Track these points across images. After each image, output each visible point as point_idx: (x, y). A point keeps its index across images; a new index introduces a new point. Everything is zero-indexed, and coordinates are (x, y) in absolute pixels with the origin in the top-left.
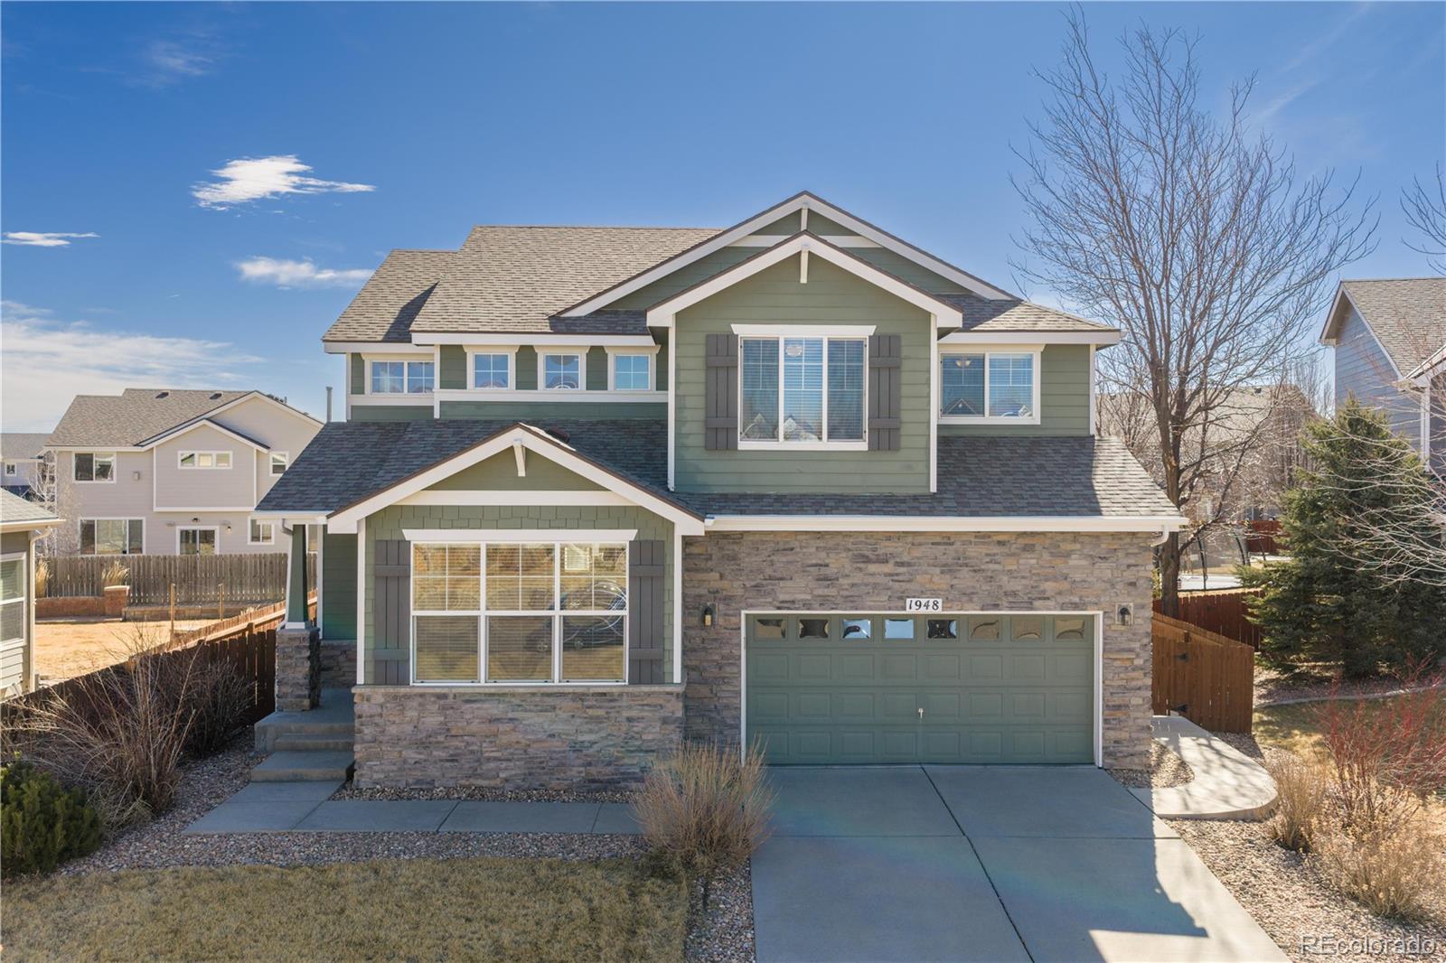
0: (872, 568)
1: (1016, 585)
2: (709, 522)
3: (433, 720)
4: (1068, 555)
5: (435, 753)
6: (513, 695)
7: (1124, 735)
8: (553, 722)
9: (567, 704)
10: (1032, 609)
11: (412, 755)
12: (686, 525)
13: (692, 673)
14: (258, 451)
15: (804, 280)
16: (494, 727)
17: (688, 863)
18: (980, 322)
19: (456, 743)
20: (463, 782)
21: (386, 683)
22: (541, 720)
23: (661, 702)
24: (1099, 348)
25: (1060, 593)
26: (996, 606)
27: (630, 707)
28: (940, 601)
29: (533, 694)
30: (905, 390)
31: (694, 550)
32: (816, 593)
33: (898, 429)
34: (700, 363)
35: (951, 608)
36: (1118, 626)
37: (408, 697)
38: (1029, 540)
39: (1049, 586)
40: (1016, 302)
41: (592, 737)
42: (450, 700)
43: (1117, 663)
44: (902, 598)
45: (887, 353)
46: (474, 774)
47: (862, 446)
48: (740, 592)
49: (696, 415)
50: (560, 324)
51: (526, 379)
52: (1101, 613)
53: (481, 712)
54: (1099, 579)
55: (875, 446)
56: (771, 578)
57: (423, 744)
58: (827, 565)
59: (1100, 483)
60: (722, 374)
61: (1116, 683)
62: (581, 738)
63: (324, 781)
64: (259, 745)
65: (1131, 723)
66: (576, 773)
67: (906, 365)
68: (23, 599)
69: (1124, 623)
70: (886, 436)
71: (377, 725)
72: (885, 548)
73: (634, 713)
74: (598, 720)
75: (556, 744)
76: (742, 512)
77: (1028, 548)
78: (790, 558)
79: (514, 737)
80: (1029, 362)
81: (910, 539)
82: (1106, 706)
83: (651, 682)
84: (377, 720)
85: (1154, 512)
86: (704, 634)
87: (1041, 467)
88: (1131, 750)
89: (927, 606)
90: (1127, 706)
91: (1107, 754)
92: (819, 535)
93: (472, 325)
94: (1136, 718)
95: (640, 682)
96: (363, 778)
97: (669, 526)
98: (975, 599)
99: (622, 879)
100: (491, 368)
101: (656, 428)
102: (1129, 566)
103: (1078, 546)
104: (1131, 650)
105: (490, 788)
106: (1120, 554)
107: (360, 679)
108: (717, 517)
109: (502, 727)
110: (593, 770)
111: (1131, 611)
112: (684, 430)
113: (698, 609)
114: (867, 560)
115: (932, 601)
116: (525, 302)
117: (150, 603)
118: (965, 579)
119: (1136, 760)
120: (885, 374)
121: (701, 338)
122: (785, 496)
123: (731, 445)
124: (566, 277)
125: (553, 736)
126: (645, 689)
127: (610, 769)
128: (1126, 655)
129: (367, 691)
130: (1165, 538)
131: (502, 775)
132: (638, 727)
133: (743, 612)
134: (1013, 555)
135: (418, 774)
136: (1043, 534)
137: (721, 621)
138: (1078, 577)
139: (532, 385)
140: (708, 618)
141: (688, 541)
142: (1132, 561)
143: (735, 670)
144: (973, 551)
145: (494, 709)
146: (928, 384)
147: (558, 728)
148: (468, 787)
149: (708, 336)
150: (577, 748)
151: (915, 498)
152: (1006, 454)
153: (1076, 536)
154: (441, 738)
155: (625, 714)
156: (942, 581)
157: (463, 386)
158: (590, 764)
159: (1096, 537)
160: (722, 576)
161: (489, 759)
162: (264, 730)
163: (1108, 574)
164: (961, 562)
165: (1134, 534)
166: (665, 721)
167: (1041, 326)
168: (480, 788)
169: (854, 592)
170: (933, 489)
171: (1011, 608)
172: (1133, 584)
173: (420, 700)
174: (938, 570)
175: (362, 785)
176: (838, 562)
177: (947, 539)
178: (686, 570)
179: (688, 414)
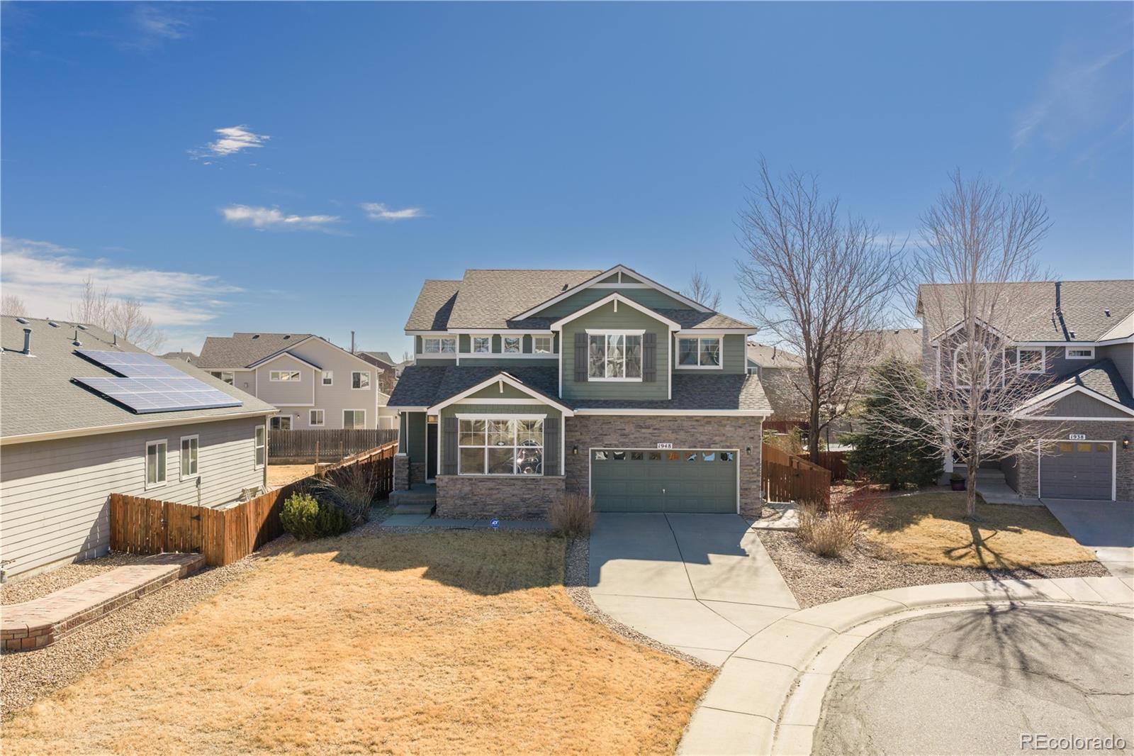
0: (643, 430)
1: (703, 438)
2: (575, 411)
3: (467, 489)
4: (725, 426)
5: (468, 502)
6: (498, 479)
7: (749, 501)
8: (514, 490)
9: (519, 483)
10: (710, 448)
11: (458, 502)
12: (567, 412)
13: (569, 474)
14: (315, 371)
15: (615, 311)
16: (490, 492)
17: (567, 534)
18: (696, 324)
19: (476, 498)
20: (479, 513)
21: (448, 474)
22: (509, 489)
23: (556, 482)
24: (749, 335)
25: (721, 441)
26: (695, 447)
27: (544, 485)
28: (671, 444)
29: (506, 479)
30: (658, 357)
31: (570, 423)
32: (620, 441)
33: (654, 373)
34: (573, 345)
35: (676, 448)
36: (746, 456)
37: (457, 479)
38: (708, 419)
39: (717, 439)
40: (714, 314)
41: (530, 496)
42: (474, 481)
43: (746, 471)
44: (656, 443)
45: (650, 341)
46: (483, 510)
47: (640, 380)
48: (589, 440)
49: (571, 367)
50: (512, 324)
51: (497, 349)
52: (739, 450)
53: (485, 486)
54: (738, 436)
55: (645, 380)
56: (602, 435)
57: (463, 498)
58: (624, 429)
59: (742, 397)
60: (581, 350)
61: (745, 479)
62: (525, 496)
63: (422, 514)
64: (391, 503)
65: (751, 496)
66: (523, 510)
67: (658, 346)
68: (263, 446)
69: (748, 454)
70: (650, 376)
71: (445, 491)
72: (649, 422)
73: (545, 487)
74: (531, 489)
75: (515, 499)
76: (589, 407)
77: (709, 423)
78: (610, 426)
79: (499, 496)
80: (718, 342)
81: (659, 419)
82: (741, 489)
83: (553, 475)
84: (445, 488)
85: (760, 408)
86: (573, 457)
87: (719, 389)
88: (751, 507)
89: (666, 446)
90: (750, 489)
91: (741, 509)
92: (621, 417)
93: (473, 325)
94: (754, 494)
95: (548, 475)
96: (440, 511)
97: (560, 412)
98: (686, 443)
99: (544, 538)
100: (481, 345)
101: (553, 370)
102: (751, 430)
103: (729, 422)
104: (751, 466)
105: (490, 516)
106: (747, 425)
107: (439, 473)
108: (579, 409)
109: (495, 492)
110: (530, 509)
111: (752, 449)
112: (566, 373)
113: (571, 447)
114: (641, 427)
115: (668, 444)
116: (495, 313)
117: (278, 456)
118: (682, 435)
119: (754, 511)
120: (649, 350)
121: (573, 334)
122: (607, 401)
123: (585, 380)
124: (512, 299)
125: (513, 495)
126: (550, 477)
127: (536, 509)
128: (749, 468)
129: (441, 477)
130: (764, 419)
131: (494, 511)
132: (547, 492)
133: (590, 449)
134: (701, 425)
135: (461, 510)
136: (715, 417)
137: (580, 452)
138: (729, 435)
139: (499, 351)
140: (575, 451)
141: (567, 419)
142: (752, 428)
143: (586, 472)
144: (685, 424)
145: (491, 485)
146: (668, 354)
147: (516, 492)
148: (480, 515)
149: (576, 334)
150: (523, 500)
151: (662, 402)
152: (705, 382)
153: (729, 417)
154: (470, 496)
155: (542, 487)
156: (673, 436)
157: (469, 351)
158: (528, 507)
159: (737, 418)
160: (581, 434)
161: (488, 505)
162: (393, 497)
163: (742, 434)
164: (681, 428)
165: (753, 417)
166: (558, 490)
167: (723, 326)
168: (485, 516)
169: (636, 440)
170: (670, 398)
171: (701, 448)
172: (752, 438)
173: (462, 481)
174: (671, 432)
175: (440, 515)
176: (629, 428)
177: (675, 419)
178: (566, 431)
179: (567, 366)
